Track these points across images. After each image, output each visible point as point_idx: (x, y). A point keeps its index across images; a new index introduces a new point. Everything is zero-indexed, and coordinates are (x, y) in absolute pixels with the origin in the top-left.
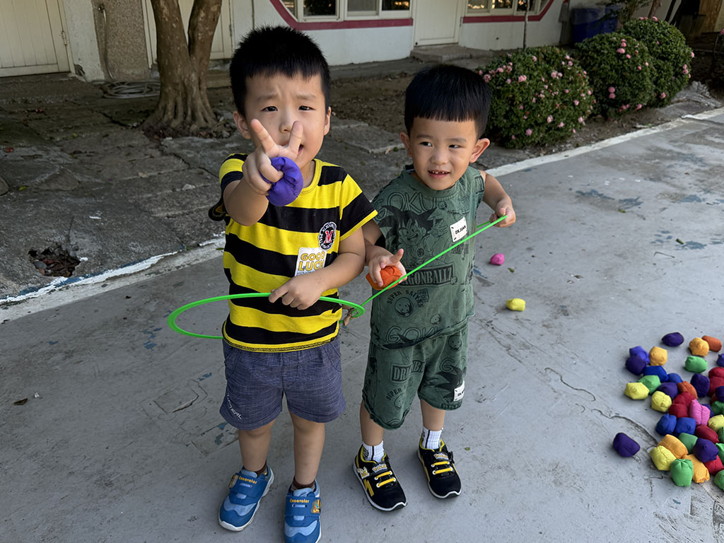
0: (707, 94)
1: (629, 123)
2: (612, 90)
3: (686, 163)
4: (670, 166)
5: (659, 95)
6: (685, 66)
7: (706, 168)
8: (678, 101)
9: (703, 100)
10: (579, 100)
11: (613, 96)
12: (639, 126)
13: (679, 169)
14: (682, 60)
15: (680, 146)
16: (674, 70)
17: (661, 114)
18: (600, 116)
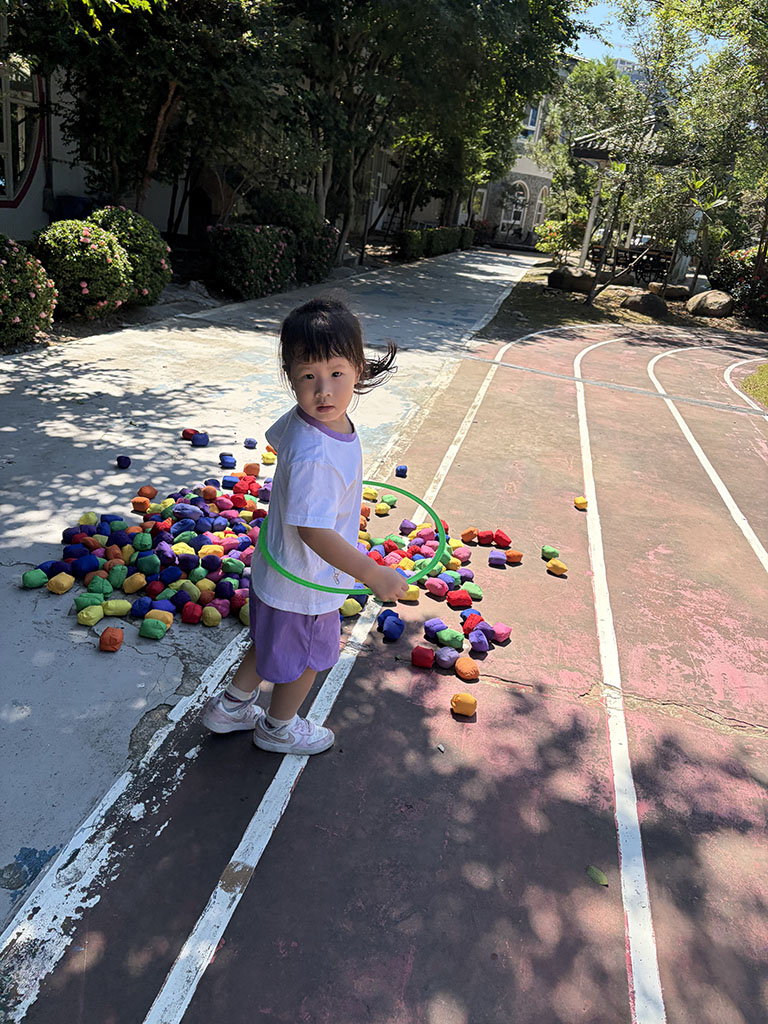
0: (206, 294)
1: (115, 323)
2: (84, 285)
3: (164, 358)
4: (147, 361)
5: (140, 292)
6: (163, 261)
7: (184, 362)
8: (175, 301)
9: (201, 300)
10: (35, 292)
11: (86, 291)
12: (124, 325)
13: (155, 363)
14: (158, 255)
15: (164, 343)
16: (152, 265)
17: (153, 313)
18: (78, 315)
